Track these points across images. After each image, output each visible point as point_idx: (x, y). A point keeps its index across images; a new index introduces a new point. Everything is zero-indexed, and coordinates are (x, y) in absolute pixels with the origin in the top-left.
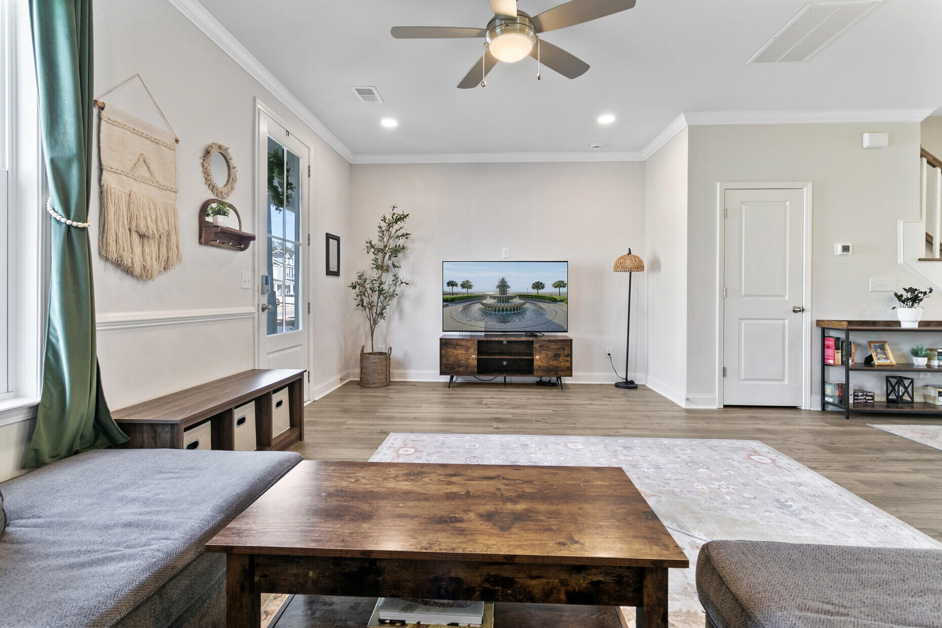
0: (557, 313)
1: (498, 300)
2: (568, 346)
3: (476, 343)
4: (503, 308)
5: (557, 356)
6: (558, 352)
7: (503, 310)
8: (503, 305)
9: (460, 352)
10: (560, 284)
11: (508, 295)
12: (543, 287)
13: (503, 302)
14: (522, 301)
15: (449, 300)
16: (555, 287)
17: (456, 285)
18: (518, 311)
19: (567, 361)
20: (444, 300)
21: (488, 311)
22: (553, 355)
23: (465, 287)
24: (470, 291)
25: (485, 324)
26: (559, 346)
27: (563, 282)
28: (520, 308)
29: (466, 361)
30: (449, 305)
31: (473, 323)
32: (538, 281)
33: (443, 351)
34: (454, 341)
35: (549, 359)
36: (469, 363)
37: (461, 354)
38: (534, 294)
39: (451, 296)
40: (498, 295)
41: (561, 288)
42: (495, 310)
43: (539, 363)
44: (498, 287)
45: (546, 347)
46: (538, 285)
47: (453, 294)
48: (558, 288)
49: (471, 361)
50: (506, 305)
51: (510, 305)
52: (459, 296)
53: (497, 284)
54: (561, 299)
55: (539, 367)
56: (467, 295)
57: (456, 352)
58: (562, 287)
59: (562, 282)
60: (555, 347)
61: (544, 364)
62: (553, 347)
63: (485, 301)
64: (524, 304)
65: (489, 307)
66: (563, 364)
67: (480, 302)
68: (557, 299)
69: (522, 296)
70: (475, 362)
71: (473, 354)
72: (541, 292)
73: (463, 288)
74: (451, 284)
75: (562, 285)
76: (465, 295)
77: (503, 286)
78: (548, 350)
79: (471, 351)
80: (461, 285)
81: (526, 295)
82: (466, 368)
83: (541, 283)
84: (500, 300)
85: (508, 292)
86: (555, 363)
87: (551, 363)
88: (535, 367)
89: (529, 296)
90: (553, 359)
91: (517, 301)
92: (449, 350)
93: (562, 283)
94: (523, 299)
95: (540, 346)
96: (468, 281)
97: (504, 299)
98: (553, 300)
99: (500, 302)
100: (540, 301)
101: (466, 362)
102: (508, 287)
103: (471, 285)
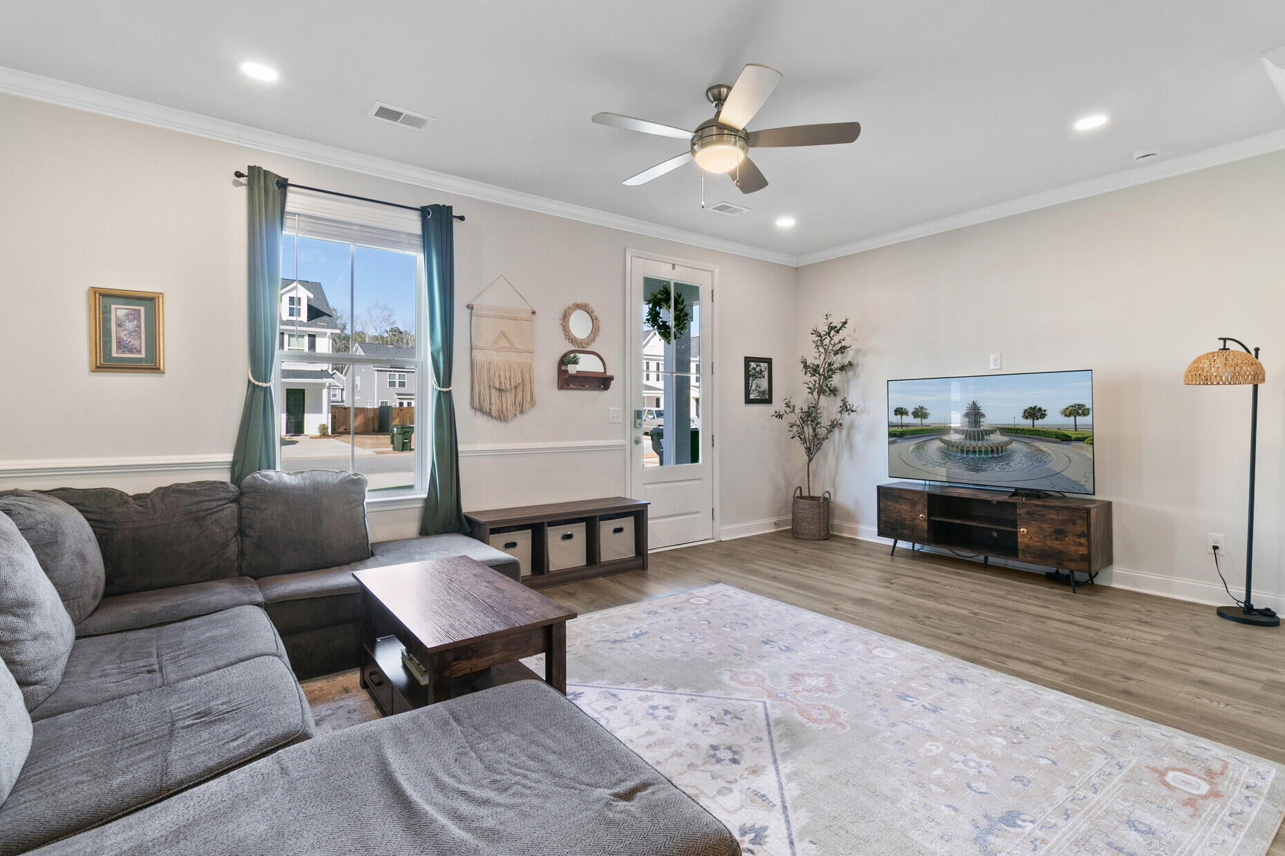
0: (1070, 461)
1: (966, 437)
2: (1082, 518)
3: (926, 496)
4: (974, 448)
5: (1059, 533)
6: (1063, 528)
7: (974, 452)
8: (974, 443)
9: (904, 507)
10: (1076, 411)
11: (982, 428)
12: (1043, 416)
13: (974, 440)
14: (1006, 439)
15: (897, 434)
16: (1066, 415)
17: (906, 413)
18: (998, 454)
19: (1081, 545)
20: (891, 435)
21: (950, 451)
22: (1052, 530)
23: (918, 417)
24: (925, 421)
25: (947, 471)
26: (1065, 518)
27: (1083, 406)
28: (1002, 450)
29: (912, 521)
30: (898, 441)
31: (929, 468)
32: (1033, 406)
33: (882, 504)
34: (896, 491)
35: (1045, 537)
36: (916, 525)
37: (905, 510)
38: (1026, 428)
39: (900, 429)
40: (966, 428)
41: (1078, 418)
42: (962, 451)
43: (1026, 540)
44: (967, 415)
45: (1040, 515)
46: (1034, 413)
47: (902, 426)
48: (1072, 418)
49: (918, 522)
50: (980, 443)
51: (985, 443)
52: (910, 428)
53: (965, 412)
54: (1079, 436)
55: (1027, 547)
56: (921, 428)
57: (898, 507)
58: (1080, 415)
59: (1081, 406)
60: (1056, 517)
61: (1036, 542)
62: (1051, 516)
63: (946, 438)
64: (1010, 443)
65: (952, 446)
66: (1073, 548)
67: (939, 439)
68: (1070, 437)
69: (1005, 430)
70: (925, 525)
71: (922, 513)
72: (1039, 423)
73: (915, 417)
74: (900, 412)
75: (1080, 412)
76: (918, 428)
77: (974, 414)
78: (1044, 521)
79: (919, 507)
80: (913, 413)
81: (1011, 429)
82: (913, 531)
83: (1040, 409)
84: (970, 436)
85: (981, 423)
86: (1057, 545)
87: (1050, 544)
88: (1020, 547)
89: (1017, 430)
90: (1053, 537)
91: (997, 438)
92: (890, 504)
93: (1080, 409)
94: (1006, 435)
95: (1028, 513)
96: (922, 408)
97: (976, 435)
98: (1063, 438)
99: (970, 439)
100: (1042, 440)
101: (911, 523)
102: (983, 415)
103: (926, 413)
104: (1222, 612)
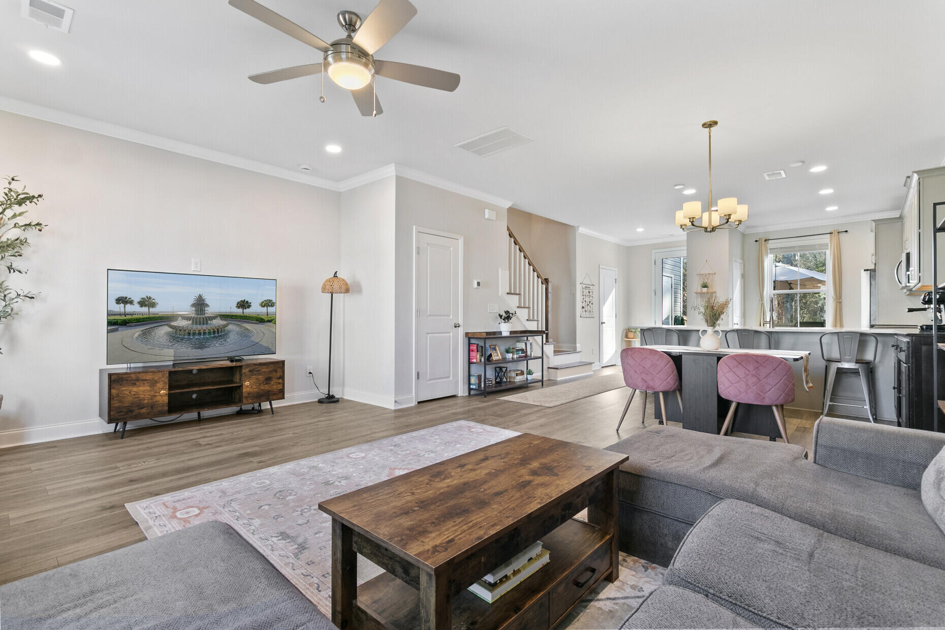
0: (264, 334)
1: (193, 321)
2: (280, 367)
3: (167, 375)
4: (199, 331)
5: (268, 380)
6: (270, 375)
7: (200, 334)
8: (199, 327)
9: (142, 388)
10: (268, 304)
11: (206, 315)
12: (249, 306)
13: (200, 324)
14: (223, 322)
15: (116, 323)
16: (262, 306)
17: (131, 302)
18: (219, 334)
19: (279, 383)
20: (110, 323)
21: (178, 336)
22: (264, 378)
23: (146, 306)
24: (152, 310)
25: (175, 351)
26: (271, 369)
27: (272, 301)
28: (221, 330)
29: (151, 399)
30: (119, 329)
31: (157, 351)
32: (243, 300)
33: (113, 391)
34: (132, 375)
35: (260, 384)
36: (156, 401)
37: (144, 391)
38: (238, 314)
39: (123, 318)
40: (193, 315)
41: (269, 308)
42: (189, 334)
43: (248, 389)
44: (193, 305)
45: (257, 371)
46: (244, 304)
47: (125, 315)
48: (266, 307)
49: (158, 398)
50: (204, 327)
51: (209, 327)
52: (135, 317)
53: (192, 303)
54: (269, 319)
55: (249, 394)
56: (148, 316)
57: (135, 389)
58: (269, 306)
59: (270, 301)
60: (267, 370)
61: (255, 389)
62: (264, 370)
63: (174, 324)
64: (226, 326)
65: (180, 330)
66: (275, 387)
67: (167, 325)
68: (264, 320)
69: (224, 317)
70: (166, 399)
71: (162, 389)
72: (247, 311)
73: (141, 306)
74: (122, 300)
75: (270, 304)
76: (145, 316)
77: (200, 304)
78: (260, 374)
79: (160, 385)
80: (139, 303)
81: (229, 315)
82: (152, 408)
83: (247, 302)
84: (196, 321)
85: (206, 312)
86: (267, 387)
87: (263, 388)
88: (245, 395)
89: (232, 316)
90: (265, 383)
91: (218, 322)
92: (124, 389)
93: (270, 302)
94: (224, 320)
95: (250, 371)
96: (150, 298)
97: (202, 320)
98: (260, 320)
99: (196, 324)
100: (248, 323)
101: (150, 401)
102: (207, 305)
103: (154, 303)
104: (320, 401)
